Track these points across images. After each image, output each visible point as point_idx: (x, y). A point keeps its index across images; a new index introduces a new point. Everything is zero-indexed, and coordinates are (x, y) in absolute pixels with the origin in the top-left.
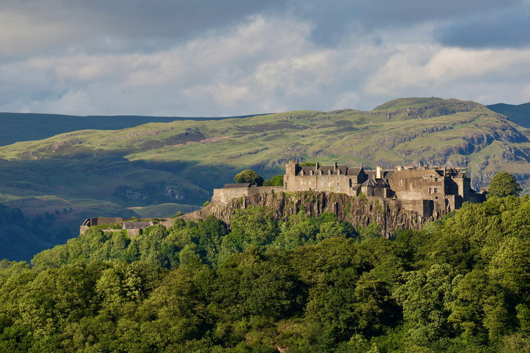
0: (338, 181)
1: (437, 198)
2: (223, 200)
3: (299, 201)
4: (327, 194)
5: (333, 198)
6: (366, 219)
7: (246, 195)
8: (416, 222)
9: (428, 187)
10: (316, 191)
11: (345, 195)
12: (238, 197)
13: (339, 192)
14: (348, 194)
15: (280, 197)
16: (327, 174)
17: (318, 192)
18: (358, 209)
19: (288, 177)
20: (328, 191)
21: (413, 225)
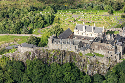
0: (71, 47)
1: (111, 56)
2: (22, 51)
3: (54, 54)
4: (66, 51)
5: (68, 54)
6: (83, 65)
7: (32, 51)
8: (104, 67)
9: (108, 51)
10: (61, 50)
11: (73, 52)
12: (29, 51)
13: (71, 51)
14: (74, 52)
15: (46, 52)
16: (66, 43)
17: (62, 50)
18: (79, 60)
19: (49, 44)
20: (66, 50)
21: (102, 68)
